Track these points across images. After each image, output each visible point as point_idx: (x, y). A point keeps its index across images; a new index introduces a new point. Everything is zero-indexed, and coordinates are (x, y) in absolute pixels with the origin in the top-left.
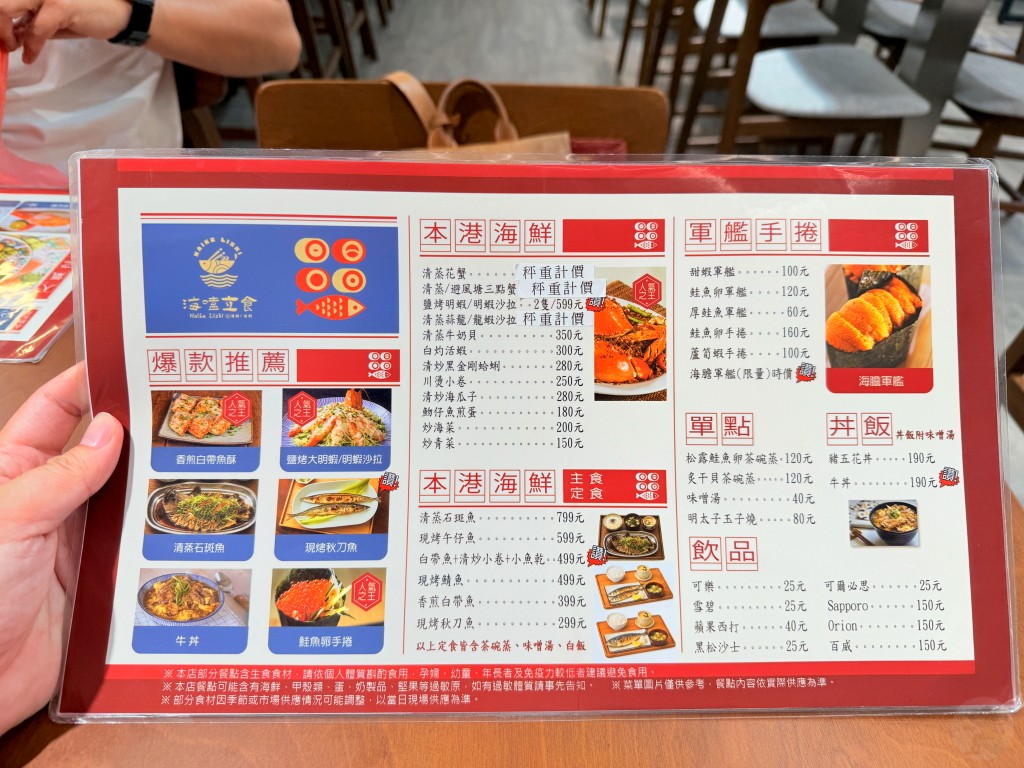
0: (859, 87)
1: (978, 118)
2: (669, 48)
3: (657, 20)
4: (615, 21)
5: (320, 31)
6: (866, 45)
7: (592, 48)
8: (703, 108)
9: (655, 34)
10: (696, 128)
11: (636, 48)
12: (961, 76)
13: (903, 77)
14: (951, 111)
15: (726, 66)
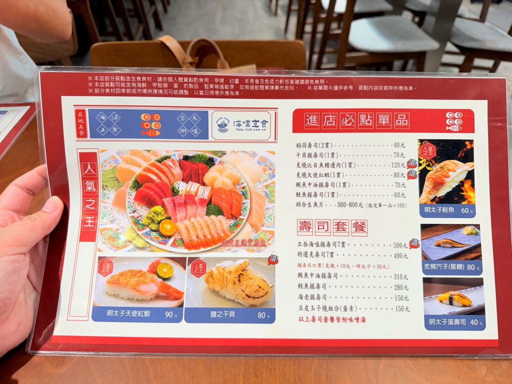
0: (405, 37)
1: (463, 50)
2: (310, 20)
3: (303, 7)
4: (283, 7)
5: (131, 16)
6: (407, 16)
7: (272, 21)
8: (328, 49)
9: (302, 13)
10: (325, 60)
11: (294, 20)
12: (454, 30)
13: (426, 31)
14: (450, 47)
15: (339, 28)
